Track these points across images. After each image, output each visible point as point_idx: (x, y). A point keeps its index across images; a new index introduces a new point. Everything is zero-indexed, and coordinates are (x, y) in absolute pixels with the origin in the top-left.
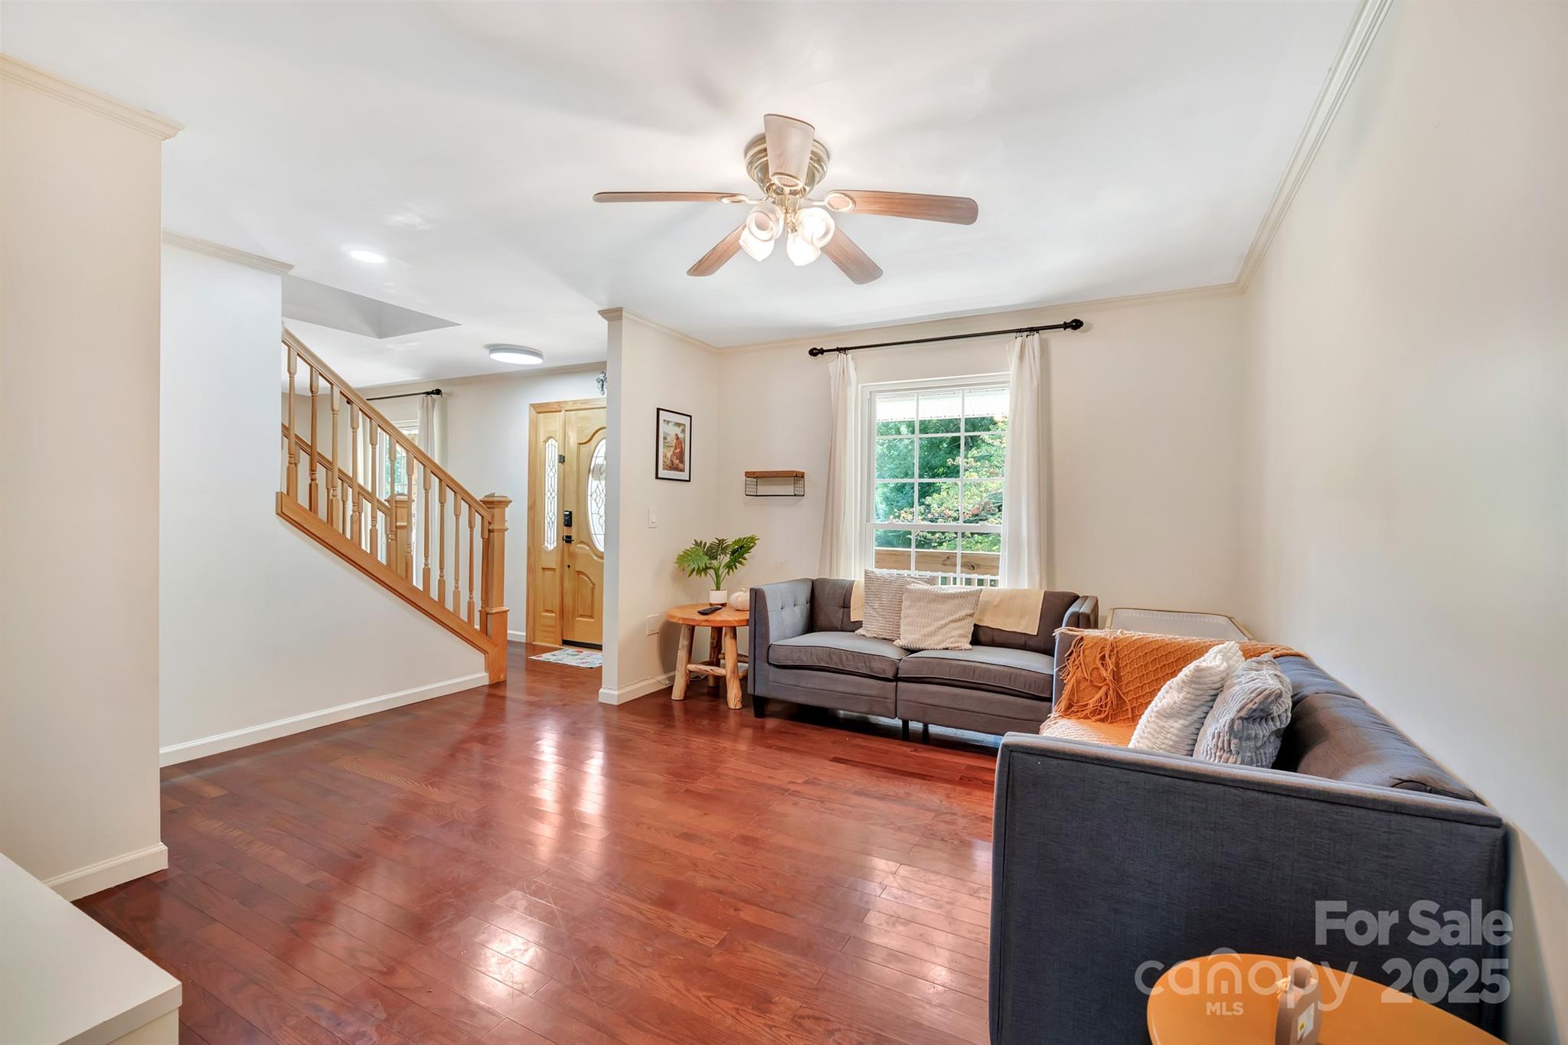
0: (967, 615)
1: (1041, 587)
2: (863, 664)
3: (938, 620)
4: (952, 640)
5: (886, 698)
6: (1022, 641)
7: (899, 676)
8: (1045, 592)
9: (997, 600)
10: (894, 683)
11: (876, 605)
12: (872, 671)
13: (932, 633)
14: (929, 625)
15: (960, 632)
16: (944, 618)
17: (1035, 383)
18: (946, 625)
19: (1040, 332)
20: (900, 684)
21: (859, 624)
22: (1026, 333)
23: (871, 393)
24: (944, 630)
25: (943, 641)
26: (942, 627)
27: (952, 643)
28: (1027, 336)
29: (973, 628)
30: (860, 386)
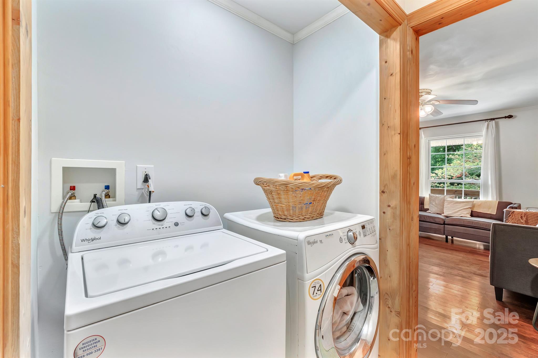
0: (469, 208)
1: (497, 200)
2: (432, 220)
3: (458, 208)
4: (464, 214)
5: (440, 229)
6: (490, 216)
7: (445, 223)
8: (499, 202)
9: (480, 203)
10: (443, 225)
11: (434, 204)
12: (435, 221)
13: (456, 212)
14: (455, 210)
15: (467, 212)
16: (460, 208)
17: (493, 136)
18: (461, 210)
19: (495, 120)
20: (445, 225)
21: (428, 209)
22: (489, 120)
23: (429, 140)
24: (461, 211)
25: (460, 214)
26: (460, 210)
27: (464, 215)
28: (490, 121)
29: (471, 212)
30: (425, 139)
